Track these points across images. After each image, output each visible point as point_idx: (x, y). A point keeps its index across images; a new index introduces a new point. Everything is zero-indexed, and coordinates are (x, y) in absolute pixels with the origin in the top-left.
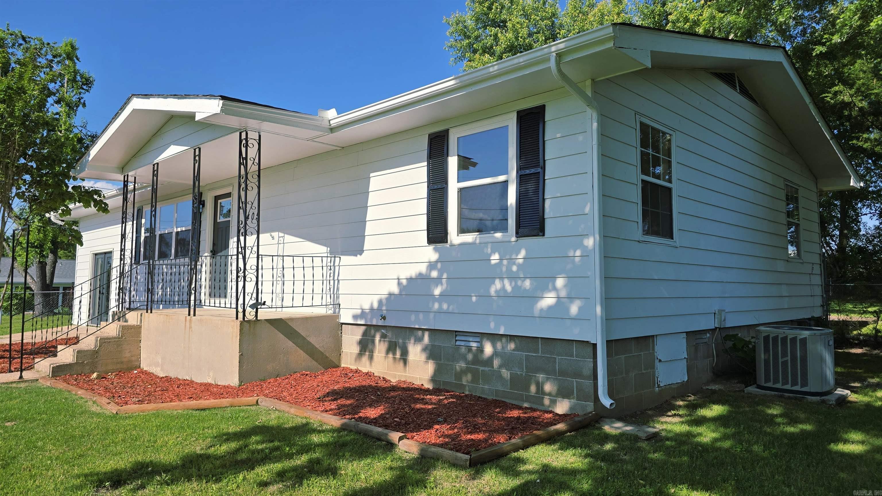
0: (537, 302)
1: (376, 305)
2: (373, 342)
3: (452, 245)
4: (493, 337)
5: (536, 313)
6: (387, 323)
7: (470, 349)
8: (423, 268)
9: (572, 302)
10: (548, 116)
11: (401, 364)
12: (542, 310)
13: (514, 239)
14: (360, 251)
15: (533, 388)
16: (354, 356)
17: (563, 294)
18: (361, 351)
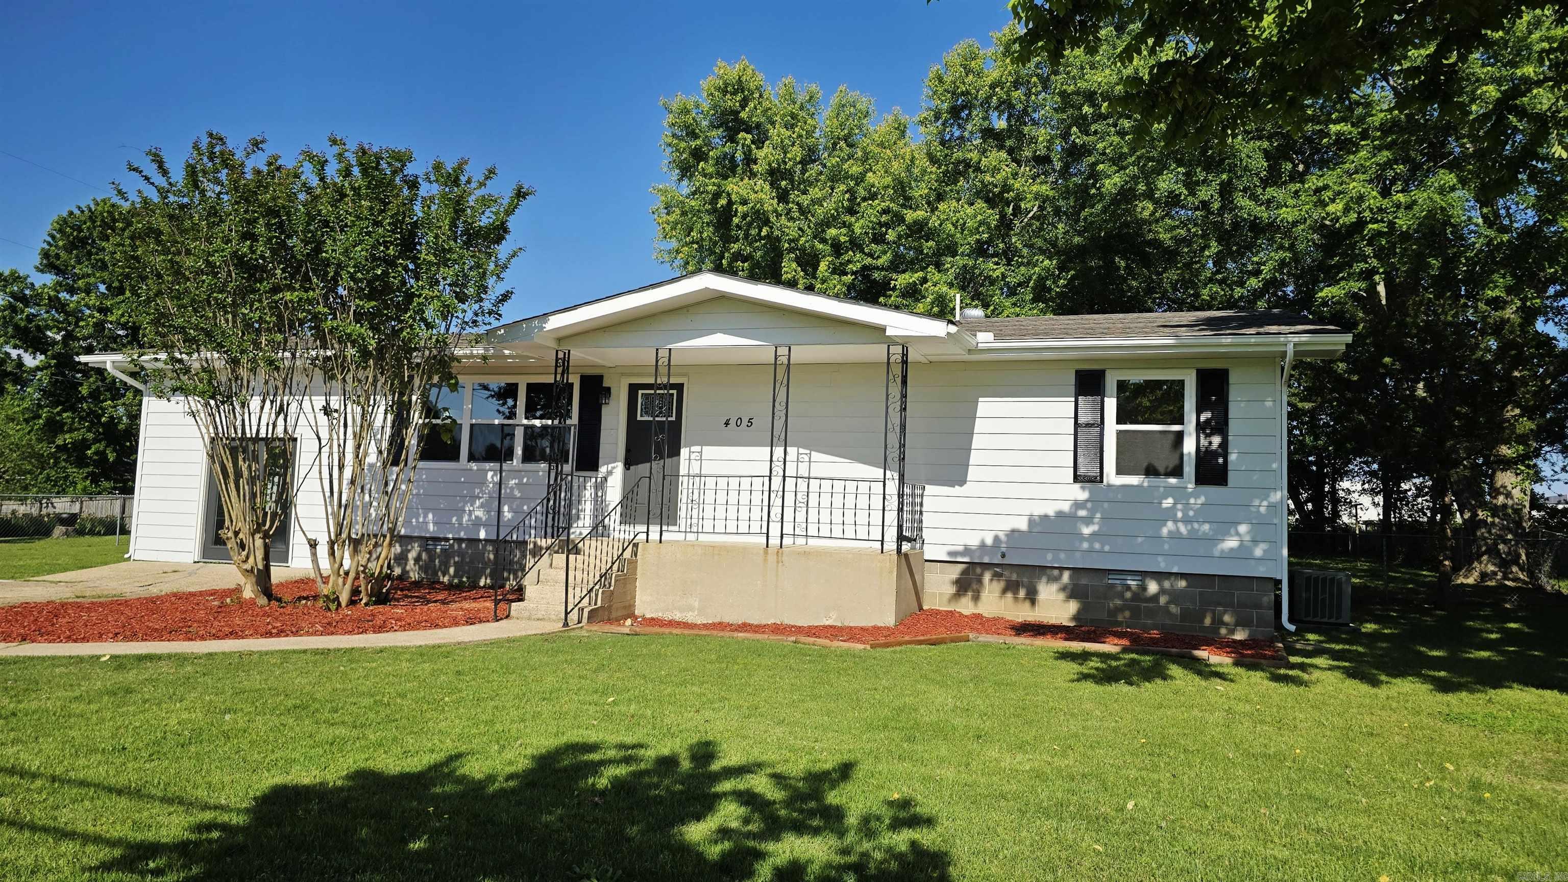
0: (1216, 545)
1: (989, 541)
2: (980, 582)
3: (1109, 486)
4: (1159, 576)
5: (1216, 553)
6: (1006, 561)
7: (1128, 588)
8: (1066, 507)
9: (1256, 546)
10: (1233, 378)
11: (1027, 604)
12: (1222, 551)
13: (1191, 486)
14: (962, 482)
15: (1208, 621)
16: (948, 597)
17: (1247, 538)
18: (958, 591)
